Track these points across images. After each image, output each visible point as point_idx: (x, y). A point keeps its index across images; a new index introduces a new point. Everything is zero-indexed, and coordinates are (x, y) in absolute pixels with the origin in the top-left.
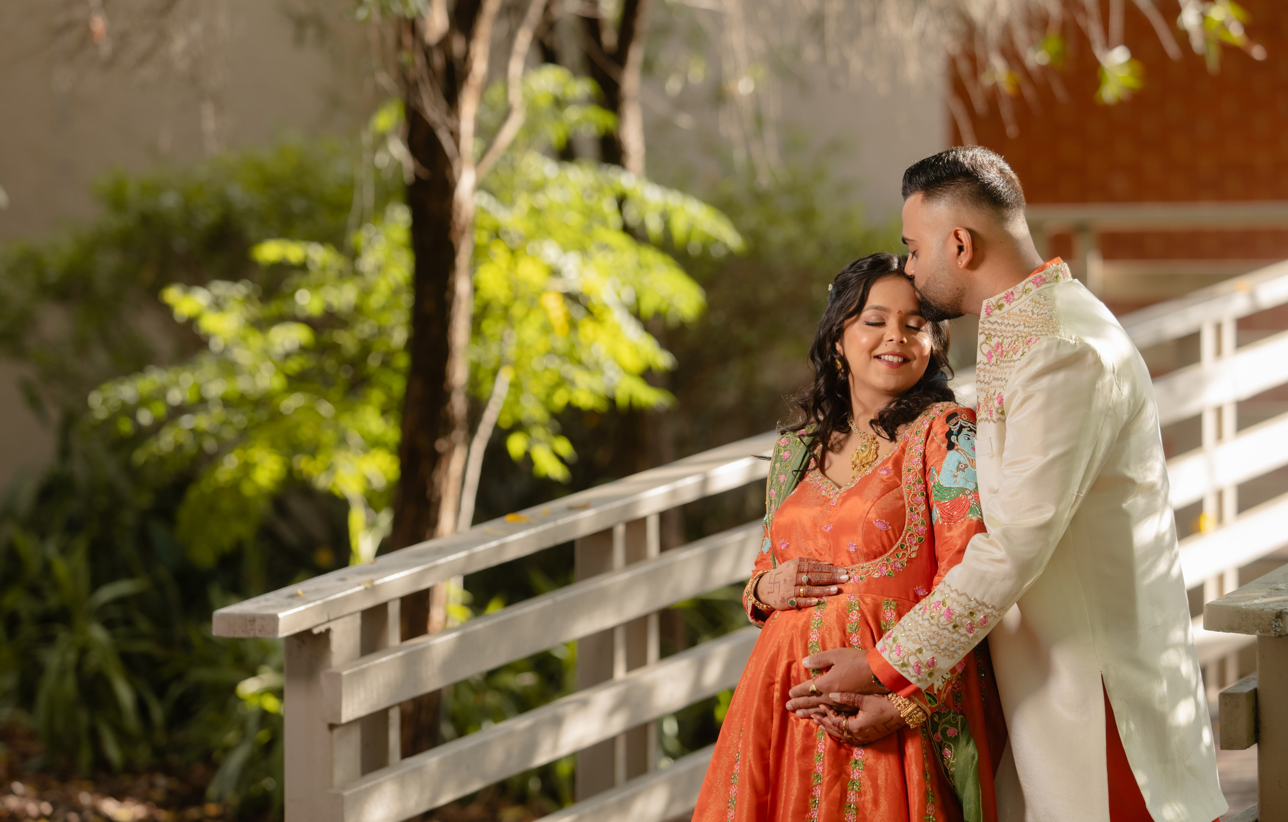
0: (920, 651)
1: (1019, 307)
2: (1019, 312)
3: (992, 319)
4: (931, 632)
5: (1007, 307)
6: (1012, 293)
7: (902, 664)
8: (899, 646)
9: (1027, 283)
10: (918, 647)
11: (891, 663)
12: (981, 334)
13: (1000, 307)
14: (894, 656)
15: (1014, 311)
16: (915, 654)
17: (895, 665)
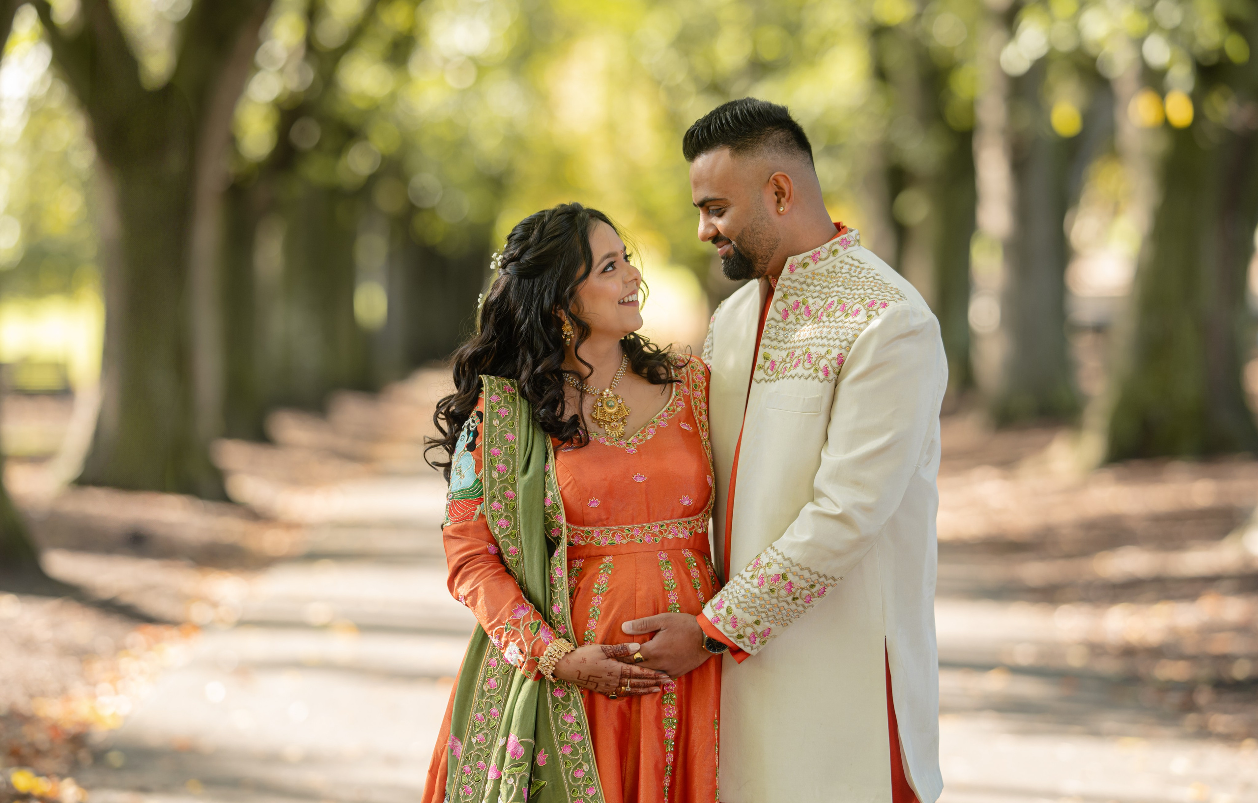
0: (757, 622)
1: (825, 268)
2: (826, 273)
3: (794, 277)
4: (771, 604)
5: (812, 266)
6: (819, 253)
7: (738, 635)
8: (735, 619)
9: (833, 244)
10: (755, 618)
11: (726, 634)
12: (778, 290)
13: (805, 265)
14: (729, 628)
15: (820, 271)
16: (752, 626)
17: (731, 637)
